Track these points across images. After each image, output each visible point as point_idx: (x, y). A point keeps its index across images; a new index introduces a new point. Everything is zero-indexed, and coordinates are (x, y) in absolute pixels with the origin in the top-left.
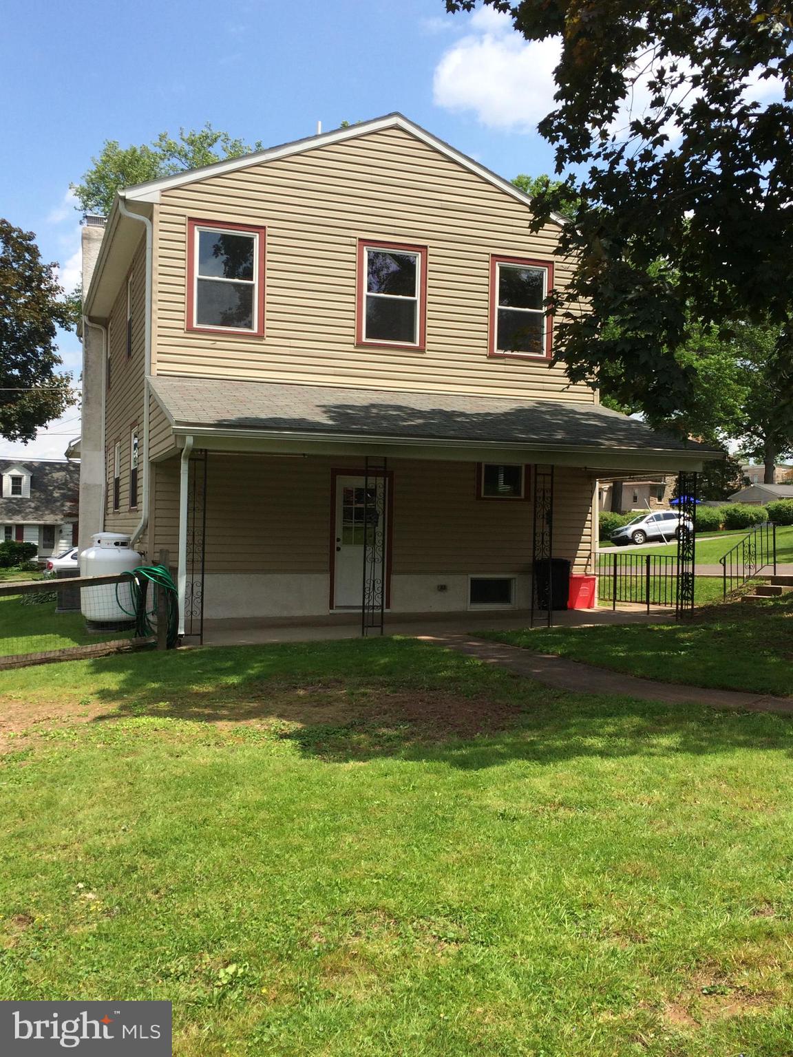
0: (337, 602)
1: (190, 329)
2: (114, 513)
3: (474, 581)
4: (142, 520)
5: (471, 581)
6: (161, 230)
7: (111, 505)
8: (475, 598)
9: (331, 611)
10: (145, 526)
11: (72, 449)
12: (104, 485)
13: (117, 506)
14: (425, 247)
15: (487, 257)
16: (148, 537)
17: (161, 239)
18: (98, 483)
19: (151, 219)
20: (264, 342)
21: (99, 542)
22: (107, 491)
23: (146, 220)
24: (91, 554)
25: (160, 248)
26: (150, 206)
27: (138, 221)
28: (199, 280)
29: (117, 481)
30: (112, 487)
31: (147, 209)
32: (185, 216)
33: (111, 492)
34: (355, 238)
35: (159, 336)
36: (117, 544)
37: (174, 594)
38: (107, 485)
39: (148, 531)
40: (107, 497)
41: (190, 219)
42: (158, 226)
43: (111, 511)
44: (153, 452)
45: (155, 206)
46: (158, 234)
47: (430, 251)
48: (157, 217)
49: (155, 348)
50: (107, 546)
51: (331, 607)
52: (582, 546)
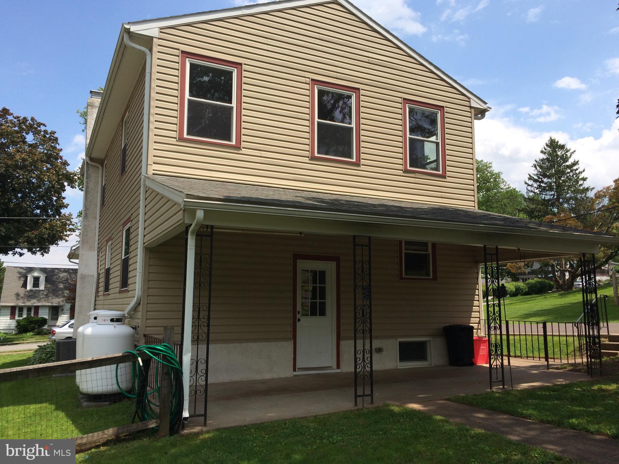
0: (298, 365)
1: (181, 139)
2: (104, 295)
3: (401, 344)
4: (136, 298)
5: (399, 343)
6: (158, 59)
7: (102, 289)
8: (403, 357)
9: (295, 373)
10: (138, 304)
11: (73, 252)
12: (96, 275)
13: (107, 289)
14: (358, 89)
15: (400, 100)
16: (140, 313)
17: (158, 65)
18: (91, 274)
19: (151, 50)
20: (240, 152)
21: (95, 318)
22: (98, 279)
23: (147, 51)
24: (88, 330)
25: (158, 72)
26: (150, 39)
27: (140, 50)
28: (189, 100)
29: (108, 271)
30: (103, 276)
31: (148, 41)
32: (178, 49)
33: (102, 280)
34: (309, 78)
35: (155, 142)
36: (112, 320)
37: (179, 374)
38: (99, 274)
39: (140, 308)
40: (98, 283)
41: (183, 52)
42: (156, 55)
43: (101, 293)
44: (148, 238)
45: (155, 40)
46: (156, 62)
47: (362, 92)
48: (155, 49)
49: (152, 152)
50: (103, 323)
51: (295, 370)
52: (474, 314)
